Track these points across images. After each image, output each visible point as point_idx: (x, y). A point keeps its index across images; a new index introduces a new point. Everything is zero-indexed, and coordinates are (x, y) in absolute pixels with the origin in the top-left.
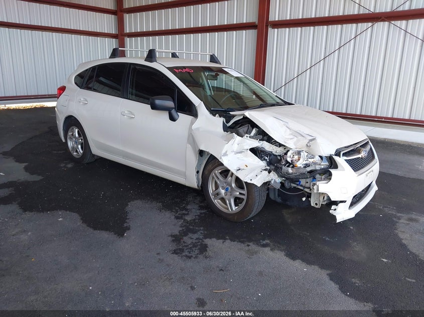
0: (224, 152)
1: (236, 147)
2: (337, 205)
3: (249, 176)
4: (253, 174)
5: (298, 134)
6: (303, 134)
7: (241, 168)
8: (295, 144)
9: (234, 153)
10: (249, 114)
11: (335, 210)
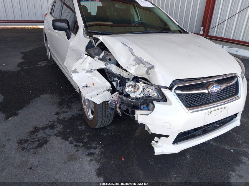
0: (73, 69)
1: (87, 67)
2: (159, 138)
3: (90, 94)
4: (95, 93)
5: (139, 61)
6: (143, 62)
7: (88, 85)
8: (136, 70)
9: (85, 72)
10: (103, 39)
11: (157, 142)
